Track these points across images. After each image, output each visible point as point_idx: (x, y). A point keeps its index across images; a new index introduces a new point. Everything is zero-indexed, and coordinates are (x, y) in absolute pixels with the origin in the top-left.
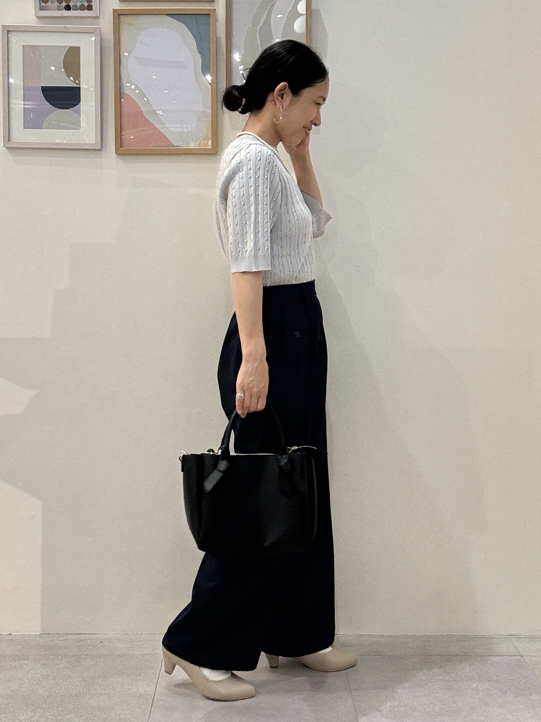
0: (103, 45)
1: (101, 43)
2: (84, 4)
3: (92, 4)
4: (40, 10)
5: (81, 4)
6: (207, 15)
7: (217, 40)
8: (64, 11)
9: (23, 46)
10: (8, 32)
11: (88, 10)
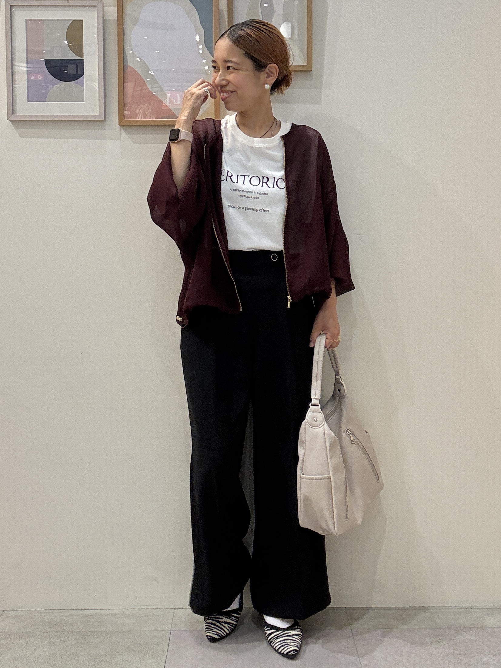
0: (106, 18)
1: (103, 17)
7: (219, 11)
9: (27, 20)
10: (11, 8)
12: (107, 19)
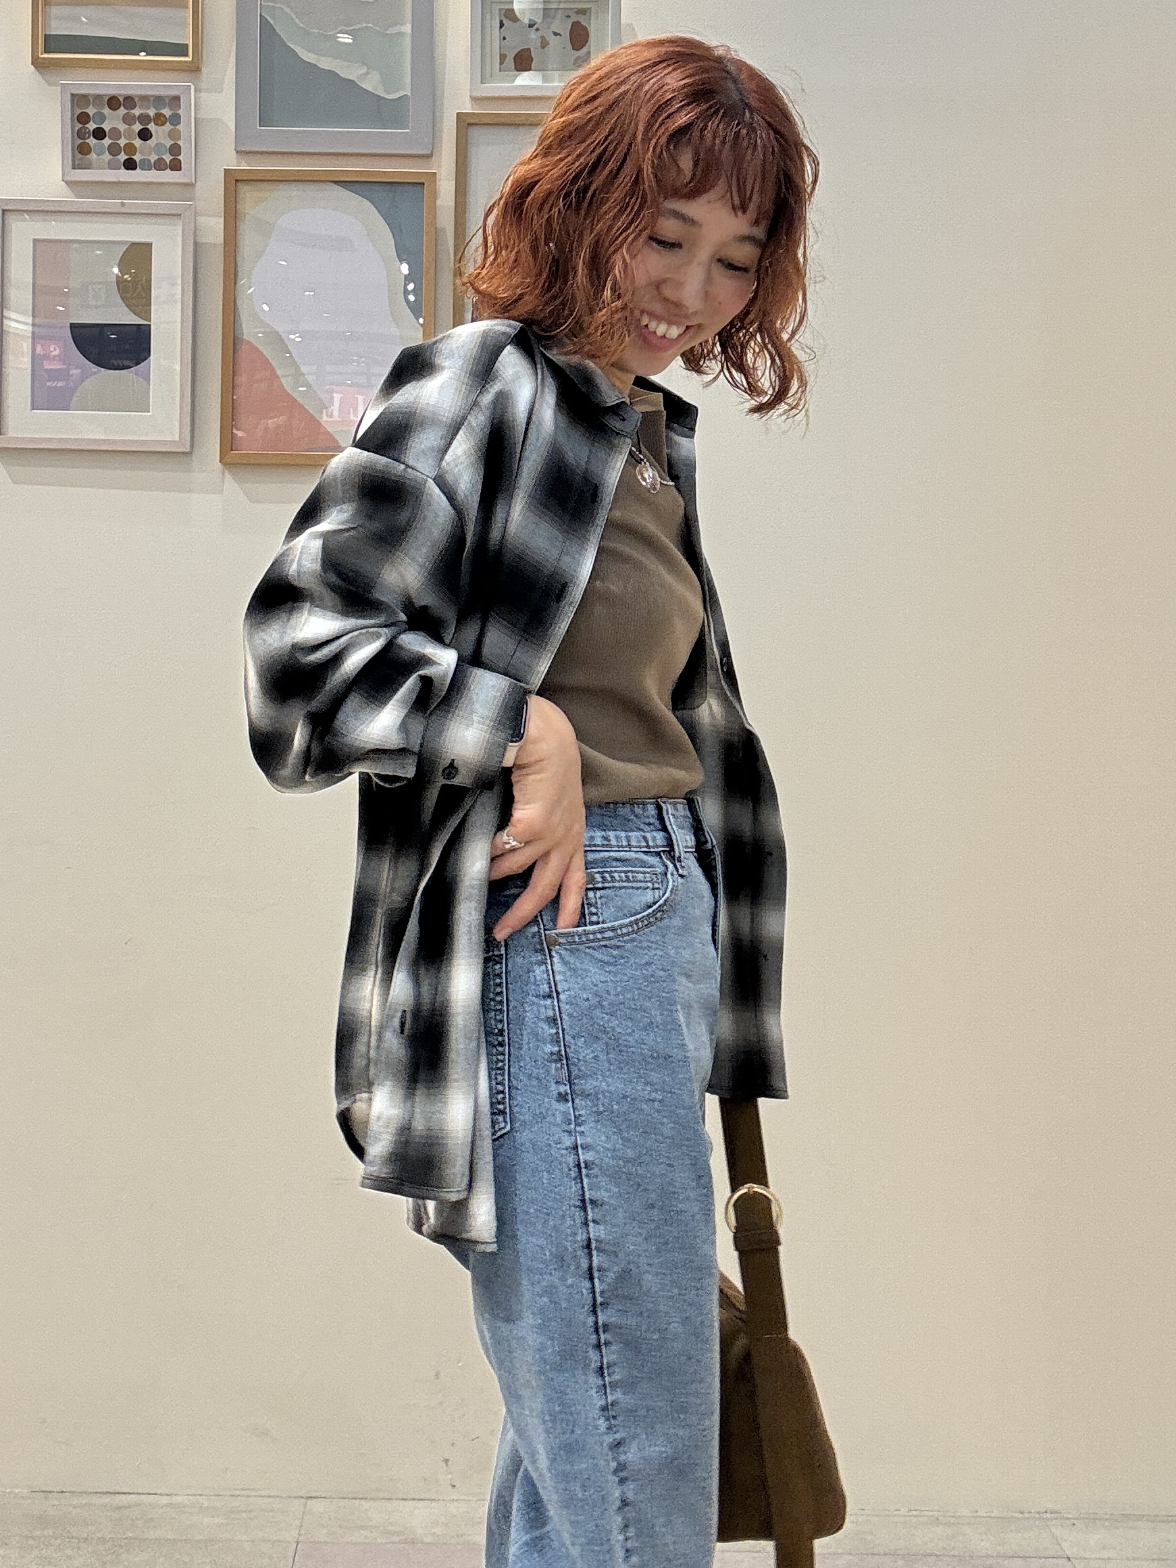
0: (199, 240)
1: (195, 240)
2: (164, 157)
3: (180, 157)
4: (74, 168)
5: (157, 157)
6: (419, 186)
7: (437, 233)
8: (123, 171)
9: (35, 241)
10: (3, 214)
11: (172, 170)
12: (205, 243)
